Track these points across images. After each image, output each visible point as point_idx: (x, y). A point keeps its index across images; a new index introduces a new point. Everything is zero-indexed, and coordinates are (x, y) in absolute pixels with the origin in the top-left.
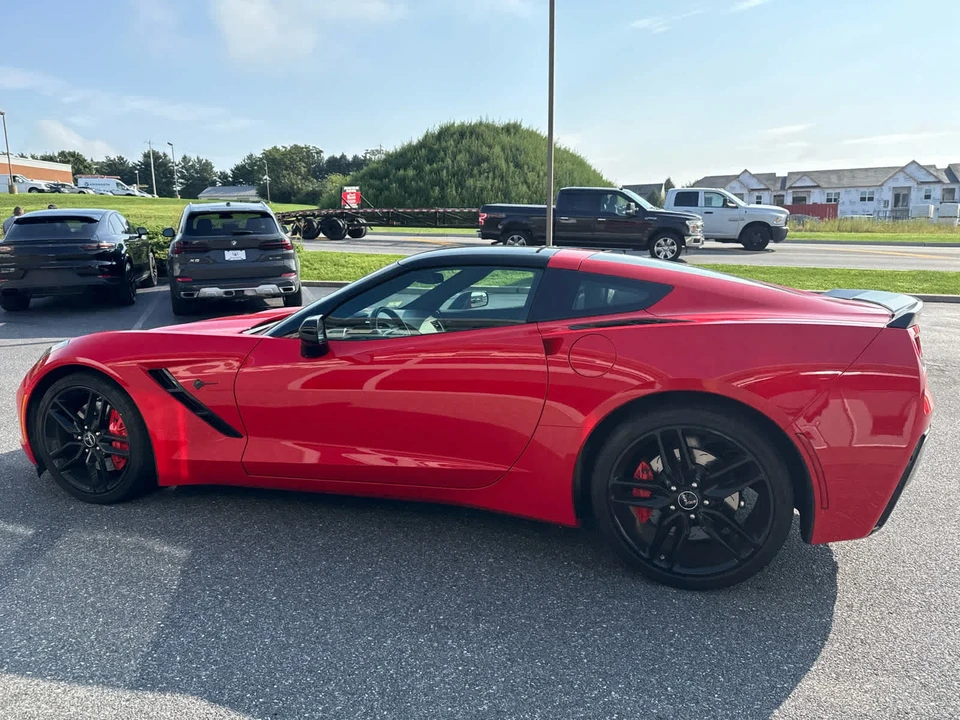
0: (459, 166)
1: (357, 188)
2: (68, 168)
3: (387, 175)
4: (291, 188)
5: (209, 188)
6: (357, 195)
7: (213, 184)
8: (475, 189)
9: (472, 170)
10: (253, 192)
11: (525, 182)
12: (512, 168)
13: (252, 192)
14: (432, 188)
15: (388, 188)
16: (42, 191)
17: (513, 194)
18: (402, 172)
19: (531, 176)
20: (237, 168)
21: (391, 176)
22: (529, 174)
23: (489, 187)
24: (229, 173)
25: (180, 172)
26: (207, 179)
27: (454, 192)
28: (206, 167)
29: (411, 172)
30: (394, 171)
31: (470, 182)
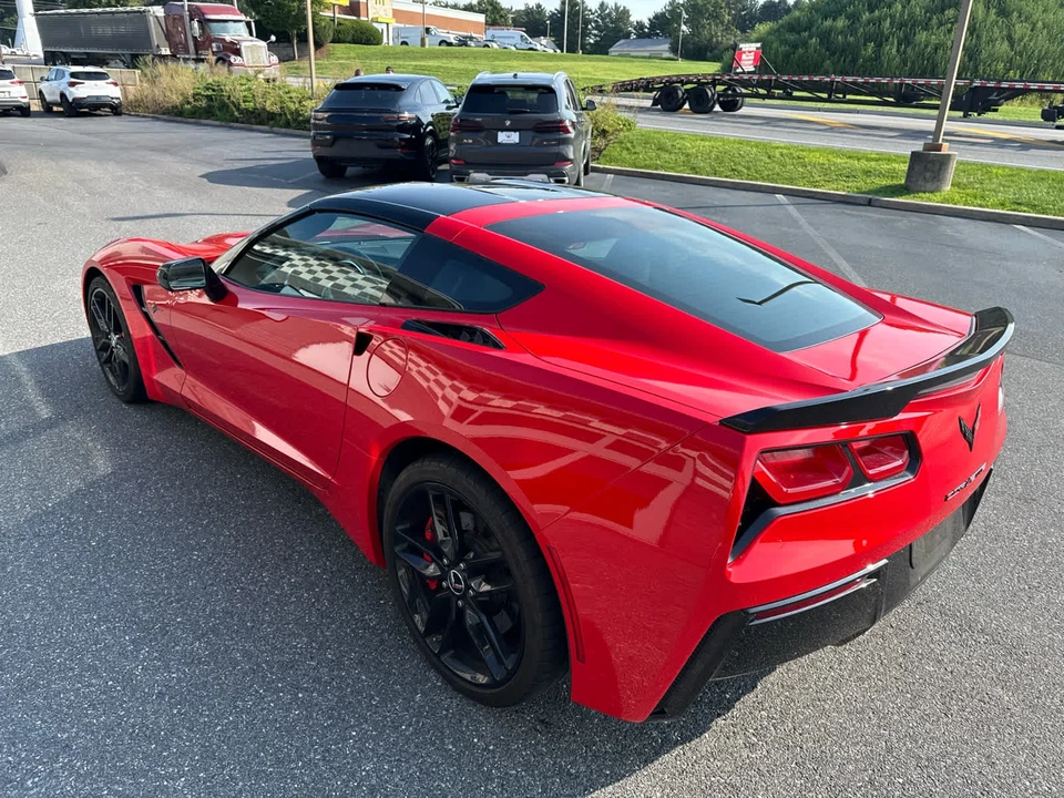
0: (911, 15)
1: (759, 45)
2: (481, 18)
3: (808, 28)
4: (710, 40)
5: (622, 41)
6: (756, 54)
7: (627, 35)
8: (926, 46)
9: (930, 19)
10: (666, 46)
11: (1010, 38)
12: (993, 17)
13: (664, 47)
14: (865, 44)
15: (805, 44)
16: (450, 44)
17: (984, 55)
18: (828, 23)
19: (1020, 29)
20: (656, 17)
21: (814, 29)
22: (1018, 26)
23: (949, 43)
24: (647, 23)
25: (596, 21)
26: (621, 30)
27: (894, 51)
28: (623, 14)
29: (841, 23)
30: (820, 21)
31: (922, 36)
